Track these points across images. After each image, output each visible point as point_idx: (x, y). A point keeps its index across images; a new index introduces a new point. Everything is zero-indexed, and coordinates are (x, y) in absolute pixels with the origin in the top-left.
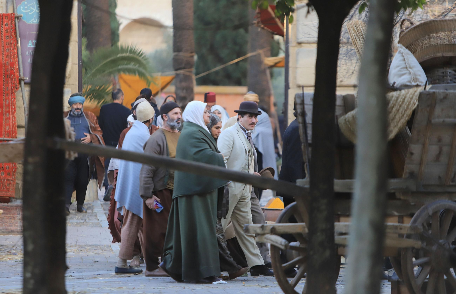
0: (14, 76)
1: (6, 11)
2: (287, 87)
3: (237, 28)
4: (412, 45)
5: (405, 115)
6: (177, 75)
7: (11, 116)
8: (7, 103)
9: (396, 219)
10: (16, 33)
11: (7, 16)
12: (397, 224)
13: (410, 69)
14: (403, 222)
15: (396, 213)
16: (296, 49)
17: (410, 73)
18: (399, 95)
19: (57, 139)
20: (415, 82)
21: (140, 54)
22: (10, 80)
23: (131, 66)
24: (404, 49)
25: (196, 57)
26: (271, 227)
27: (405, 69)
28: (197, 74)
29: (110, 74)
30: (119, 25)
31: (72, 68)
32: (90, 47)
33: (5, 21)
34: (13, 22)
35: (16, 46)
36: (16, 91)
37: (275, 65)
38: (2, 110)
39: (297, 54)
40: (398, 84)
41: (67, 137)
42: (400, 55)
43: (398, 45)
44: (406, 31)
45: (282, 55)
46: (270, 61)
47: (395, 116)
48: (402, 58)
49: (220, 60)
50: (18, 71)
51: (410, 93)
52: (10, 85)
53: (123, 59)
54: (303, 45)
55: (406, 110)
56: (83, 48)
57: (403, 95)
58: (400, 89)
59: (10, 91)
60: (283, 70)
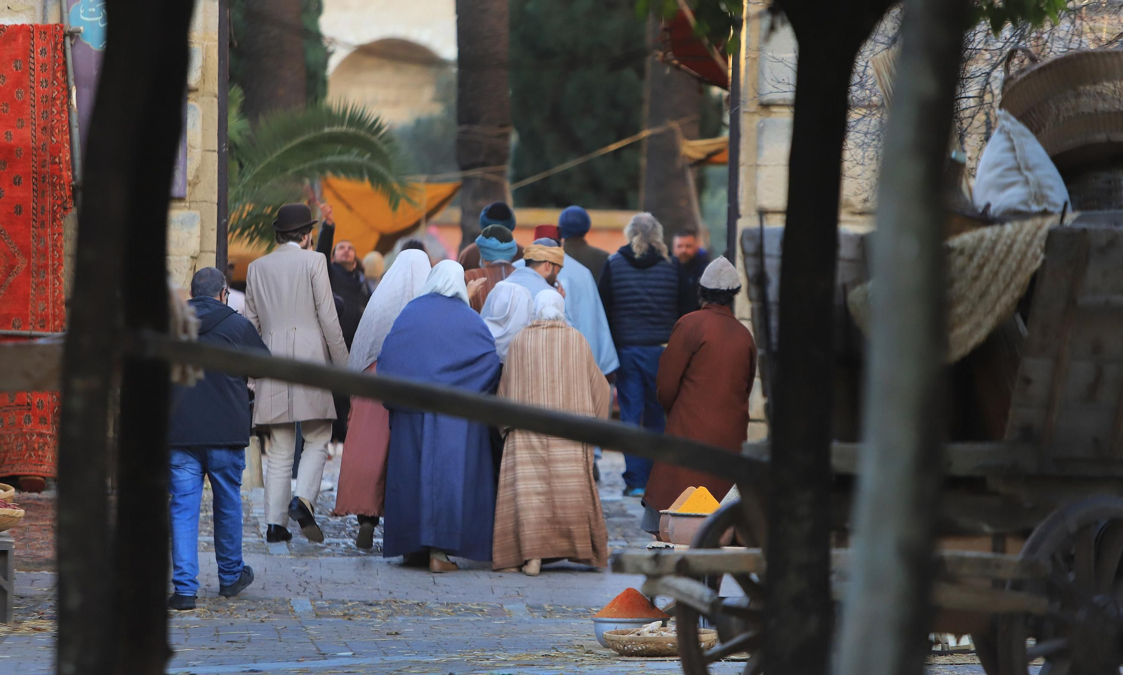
0: (60, 177)
1: (42, 18)
2: (733, 213)
3: (617, 65)
4: (1034, 112)
5: (1013, 286)
6: (466, 181)
7: (50, 277)
8: (41, 245)
9: (988, 542)
10: (65, 72)
11: (44, 30)
12: (988, 555)
13: (1026, 173)
14: (1003, 551)
15: (987, 529)
16: (757, 119)
17: (1027, 182)
18: (999, 236)
19: (148, 334)
20: (1038, 203)
21: (375, 128)
22: (49, 188)
23: (351, 157)
24: (1012, 123)
25: (514, 138)
26: (678, 558)
27: (1015, 172)
28: (517, 178)
29: (300, 175)
30: (328, 55)
31: (203, 160)
32: (248, 110)
33: (39, 43)
34: (59, 47)
35: (66, 106)
36: (63, 216)
37: (708, 159)
38: (29, 261)
39: (760, 131)
40: (998, 209)
41: (180, 330)
42: (1002, 137)
43: (998, 111)
44: (1020, 77)
45: (726, 134)
46: (694, 148)
47: (988, 286)
48: (1007, 144)
49: (576, 146)
50: (71, 167)
51: (1025, 231)
52: (49, 200)
53: (334, 139)
54: (774, 109)
55: (1015, 274)
56: (233, 112)
57: (1008, 236)
58: (1000, 220)
59: (49, 217)
60: (723, 170)
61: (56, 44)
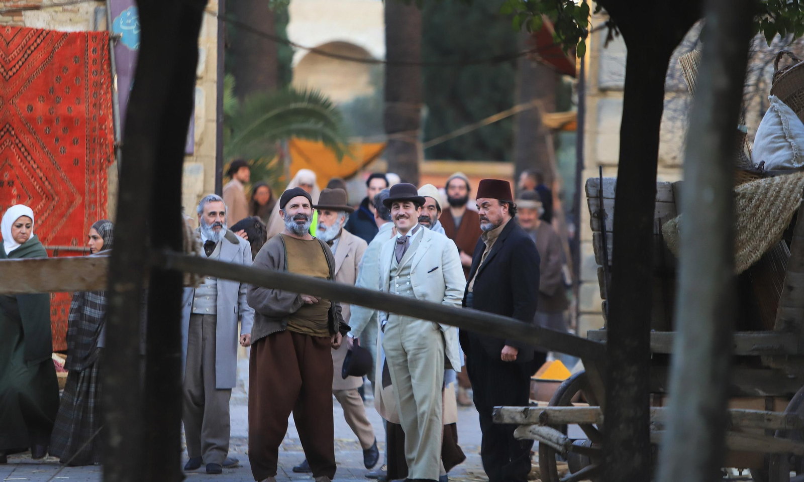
0: (105, 139)
1: (93, 27)
2: (580, 166)
3: (498, 60)
4: (796, 97)
5: (780, 221)
6: (391, 143)
7: (98, 210)
8: (93, 186)
9: (762, 402)
10: (110, 65)
11: (95, 36)
12: (763, 412)
13: (790, 140)
14: (773, 410)
15: (761, 393)
16: (597, 100)
17: (790, 147)
18: (771, 185)
19: (168, 252)
20: (798, 162)
21: (326, 105)
22: (98, 147)
23: (310, 125)
24: (780, 105)
25: (424, 112)
26: (542, 412)
27: (782, 140)
28: (426, 140)
29: (273, 138)
30: (293, 53)
31: (206, 127)
32: (238, 91)
33: (92, 45)
34: (106, 47)
35: (110, 89)
36: (108, 167)
37: (562, 127)
38: (84, 198)
39: (599, 108)
40: (770, 165)
41: (190, 248)
42: (773, 114)
43: (770, 97)
44: (785, 72)
45: (574, 110)
46: (552, 119)
47: (763, 220)
48: (777, 120)
49: (468, 117)
50: (113, 132)
51: (789, 181)
52: (98, 155)
53: (298, 112)
54: (610, 93)
55: (782, 212)
56: (227, 93)
57: (777, 185)
58: (771, 174)
59: (98, 167)
60: (572, 136)
61: (103, 46)
